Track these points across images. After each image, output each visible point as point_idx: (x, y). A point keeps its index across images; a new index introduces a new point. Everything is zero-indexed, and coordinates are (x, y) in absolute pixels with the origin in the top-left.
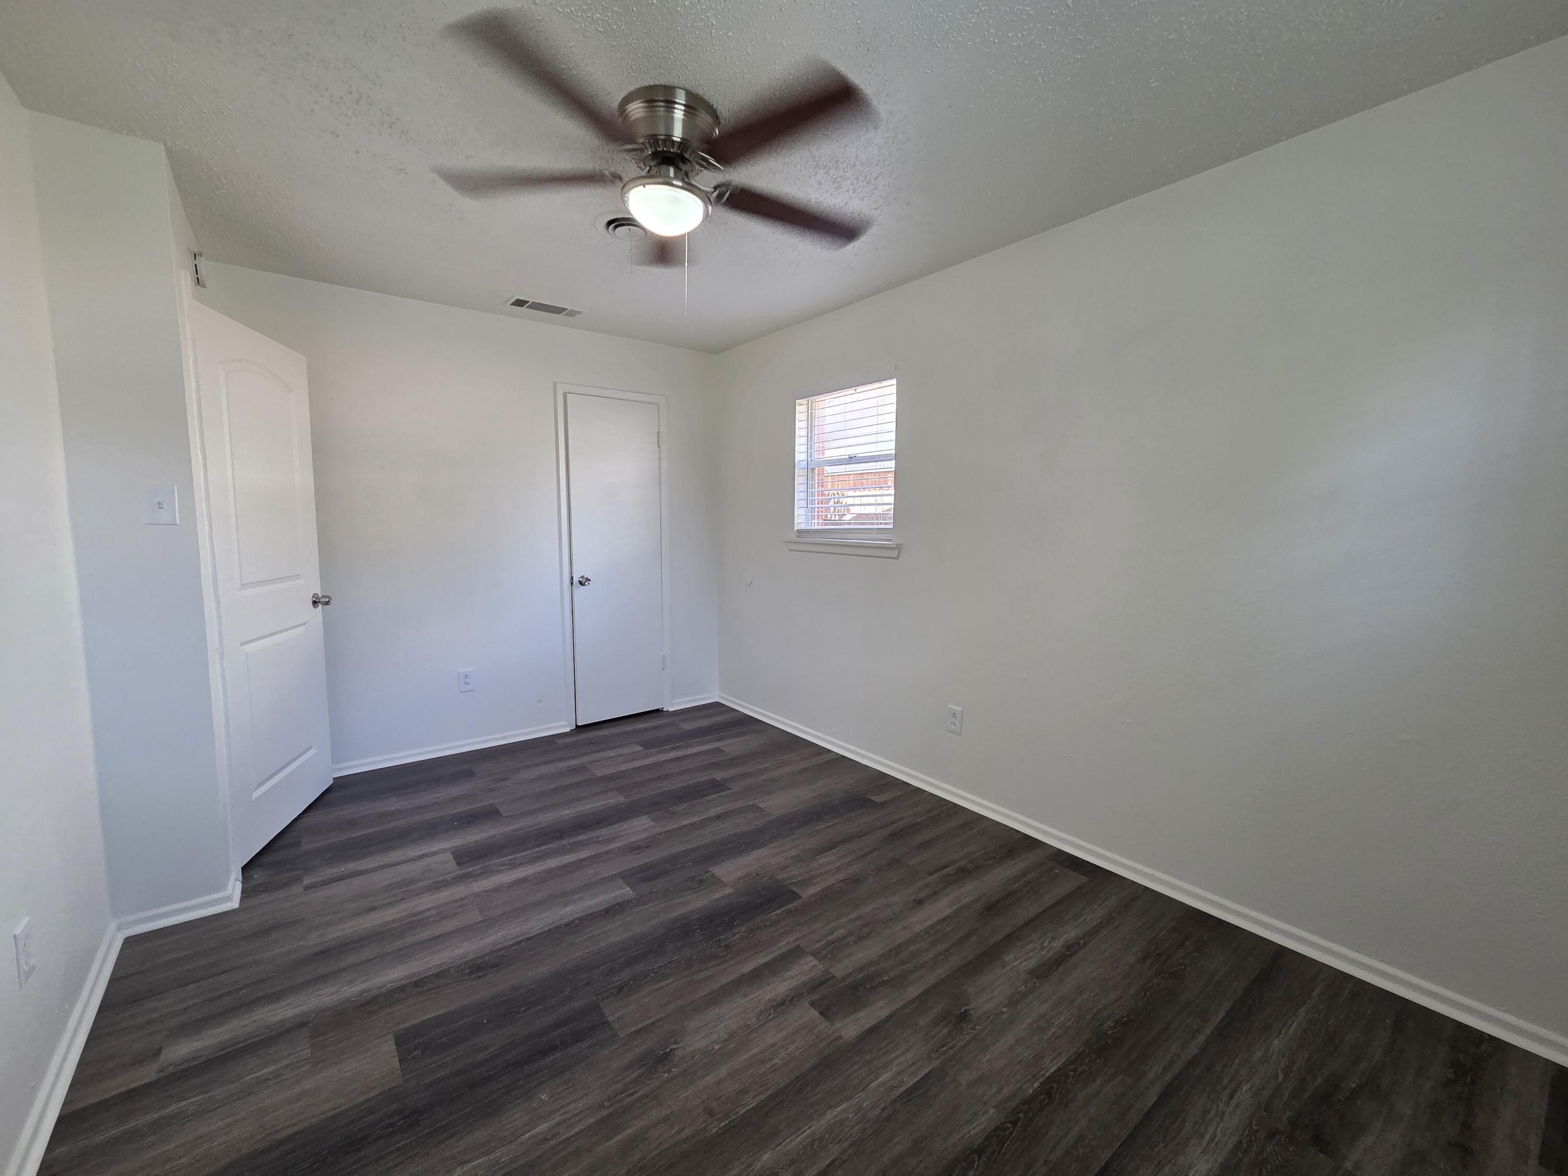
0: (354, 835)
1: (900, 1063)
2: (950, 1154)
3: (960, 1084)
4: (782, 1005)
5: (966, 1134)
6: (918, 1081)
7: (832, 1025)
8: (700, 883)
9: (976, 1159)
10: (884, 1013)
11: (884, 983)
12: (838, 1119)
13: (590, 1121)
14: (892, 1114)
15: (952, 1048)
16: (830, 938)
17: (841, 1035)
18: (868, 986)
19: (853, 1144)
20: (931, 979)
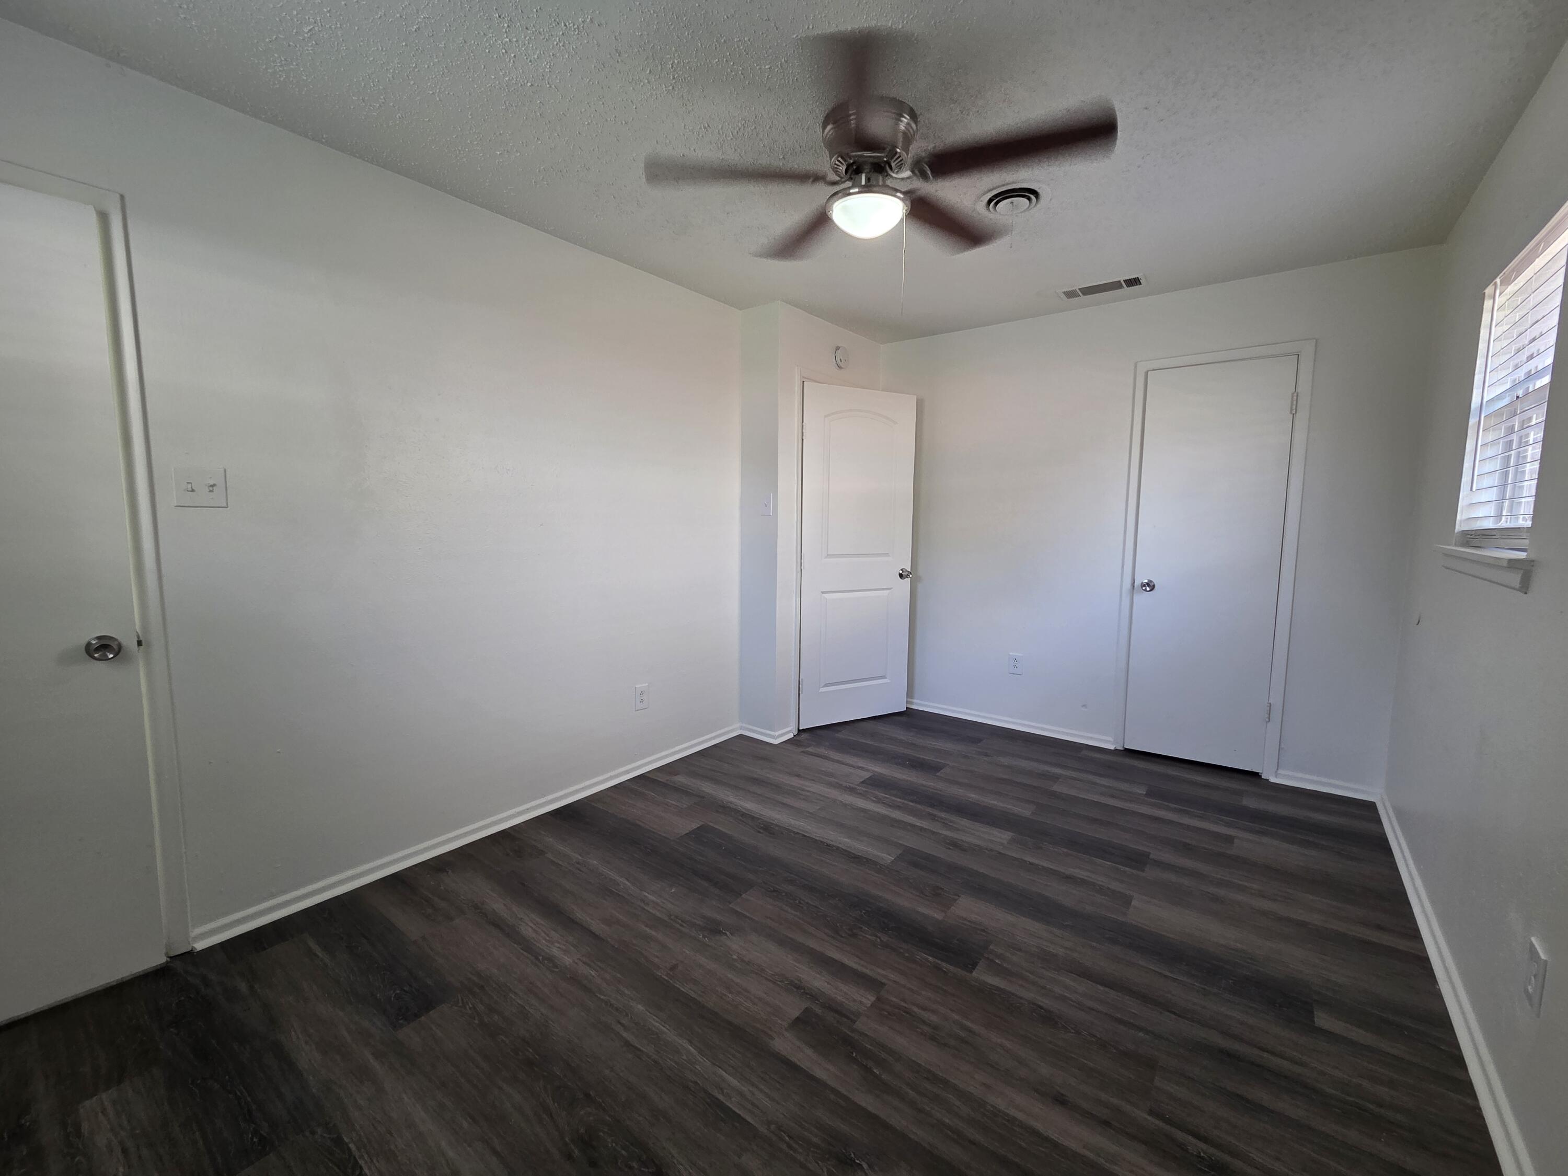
0: (861, 741)
1: (753, 1094)
2: (653, 1143)
3: (740, 1157)
4: (798, 988)
5: (677, 1160)
6: (734, 1112)
7: (786, 1030)
8: (937, 895)
9: (650, 1170)
10: (819, 1073)
11: (868, 1070)
12: (680, 1048)
13: (658, 914)
14: (691, 1090)
15: (790, 1146)
16: (915, 1009)
17: (774, 1039)
18: (854, 1055)
19: (656, 1062)
20: (898, 1121)
